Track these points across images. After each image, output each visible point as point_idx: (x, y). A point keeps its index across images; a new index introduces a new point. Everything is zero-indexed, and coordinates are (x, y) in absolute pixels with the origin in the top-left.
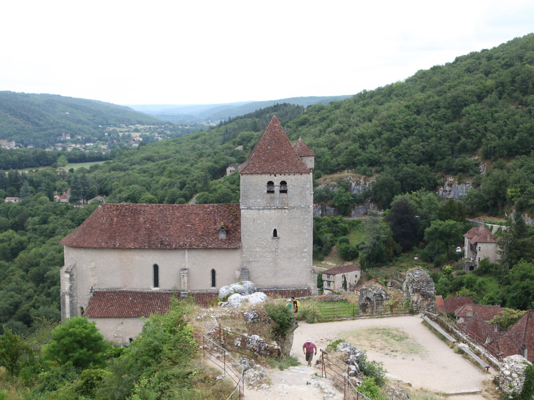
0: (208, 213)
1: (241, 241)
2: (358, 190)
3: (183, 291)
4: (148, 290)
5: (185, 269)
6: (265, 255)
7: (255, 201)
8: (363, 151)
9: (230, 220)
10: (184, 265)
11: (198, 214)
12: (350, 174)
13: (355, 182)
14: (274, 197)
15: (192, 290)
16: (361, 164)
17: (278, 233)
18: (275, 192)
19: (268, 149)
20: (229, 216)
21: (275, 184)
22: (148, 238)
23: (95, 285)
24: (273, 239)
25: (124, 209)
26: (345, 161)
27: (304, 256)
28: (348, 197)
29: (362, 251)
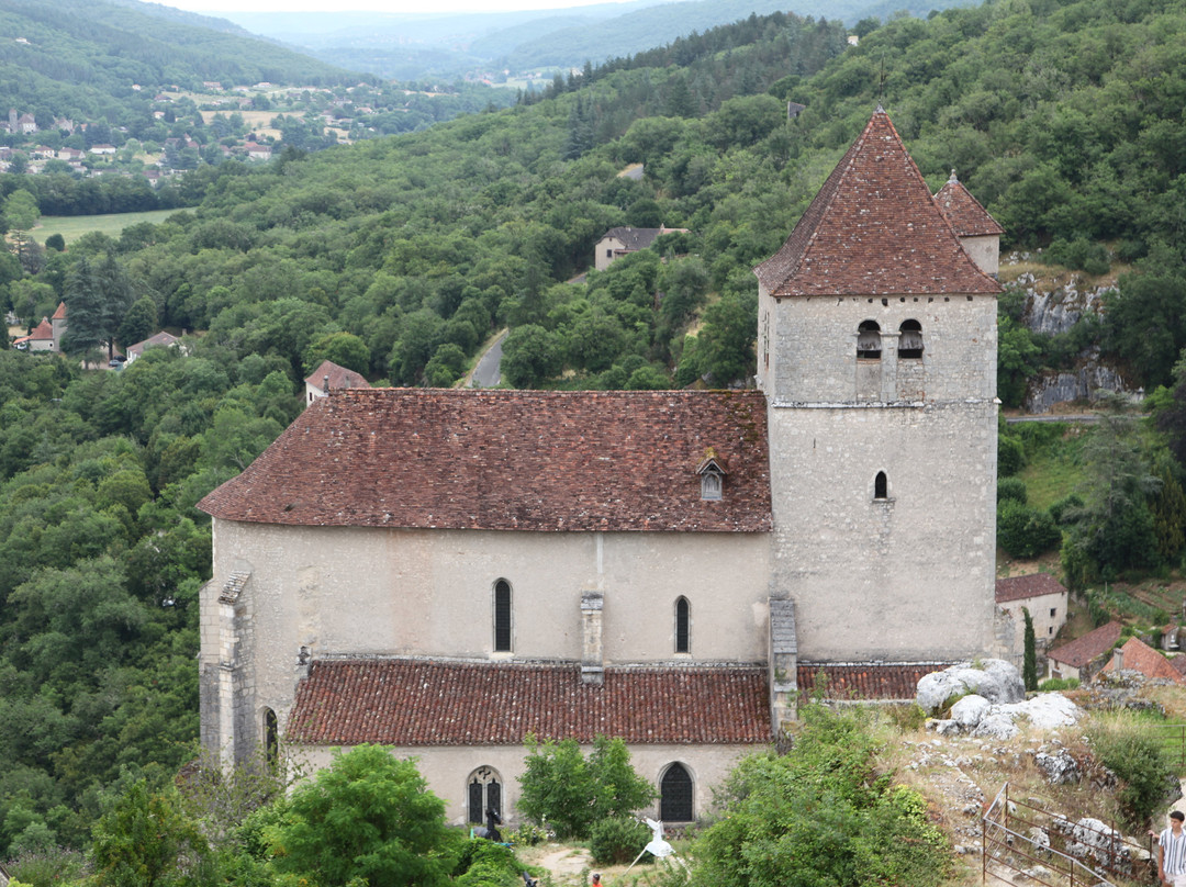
0: (664, 418)
1: (770, 510)
2: (1055, 319)
3: (588, 664)
4: (477, 661)
5: (595, 596)
6: (847, 554)
7: (819, 385)
8: (1073, 187)
9: (734, 443)
10: (590, 581)
11: (633, 423)
12: (1027, 266)
13: (1046, 294)
14: (881, 371)
15: (614, 663)
16: (1067, 232)
17: (890, 486)
18: (883, 355)
19: (861, 217)
20: (728, 429)
21: (884, 328)
22: (480, 497)
23: (312, 643)
24: (874, 502)
25: (397, 403)
26: (1011, 223)
27: (972, 560)
28: (1020, 346)
29: (1074, 529)
